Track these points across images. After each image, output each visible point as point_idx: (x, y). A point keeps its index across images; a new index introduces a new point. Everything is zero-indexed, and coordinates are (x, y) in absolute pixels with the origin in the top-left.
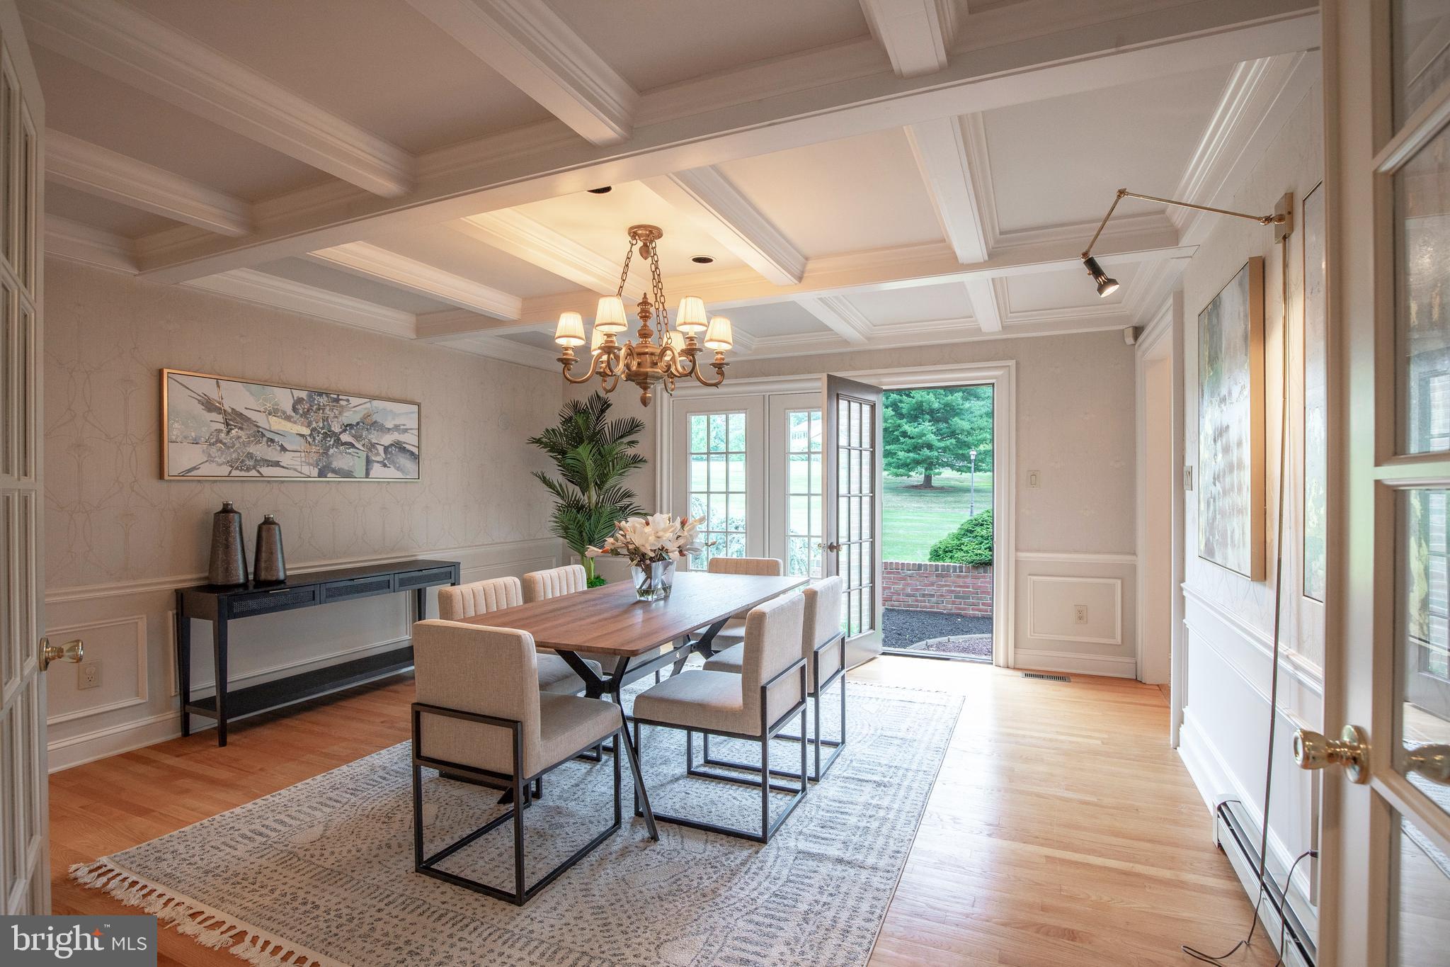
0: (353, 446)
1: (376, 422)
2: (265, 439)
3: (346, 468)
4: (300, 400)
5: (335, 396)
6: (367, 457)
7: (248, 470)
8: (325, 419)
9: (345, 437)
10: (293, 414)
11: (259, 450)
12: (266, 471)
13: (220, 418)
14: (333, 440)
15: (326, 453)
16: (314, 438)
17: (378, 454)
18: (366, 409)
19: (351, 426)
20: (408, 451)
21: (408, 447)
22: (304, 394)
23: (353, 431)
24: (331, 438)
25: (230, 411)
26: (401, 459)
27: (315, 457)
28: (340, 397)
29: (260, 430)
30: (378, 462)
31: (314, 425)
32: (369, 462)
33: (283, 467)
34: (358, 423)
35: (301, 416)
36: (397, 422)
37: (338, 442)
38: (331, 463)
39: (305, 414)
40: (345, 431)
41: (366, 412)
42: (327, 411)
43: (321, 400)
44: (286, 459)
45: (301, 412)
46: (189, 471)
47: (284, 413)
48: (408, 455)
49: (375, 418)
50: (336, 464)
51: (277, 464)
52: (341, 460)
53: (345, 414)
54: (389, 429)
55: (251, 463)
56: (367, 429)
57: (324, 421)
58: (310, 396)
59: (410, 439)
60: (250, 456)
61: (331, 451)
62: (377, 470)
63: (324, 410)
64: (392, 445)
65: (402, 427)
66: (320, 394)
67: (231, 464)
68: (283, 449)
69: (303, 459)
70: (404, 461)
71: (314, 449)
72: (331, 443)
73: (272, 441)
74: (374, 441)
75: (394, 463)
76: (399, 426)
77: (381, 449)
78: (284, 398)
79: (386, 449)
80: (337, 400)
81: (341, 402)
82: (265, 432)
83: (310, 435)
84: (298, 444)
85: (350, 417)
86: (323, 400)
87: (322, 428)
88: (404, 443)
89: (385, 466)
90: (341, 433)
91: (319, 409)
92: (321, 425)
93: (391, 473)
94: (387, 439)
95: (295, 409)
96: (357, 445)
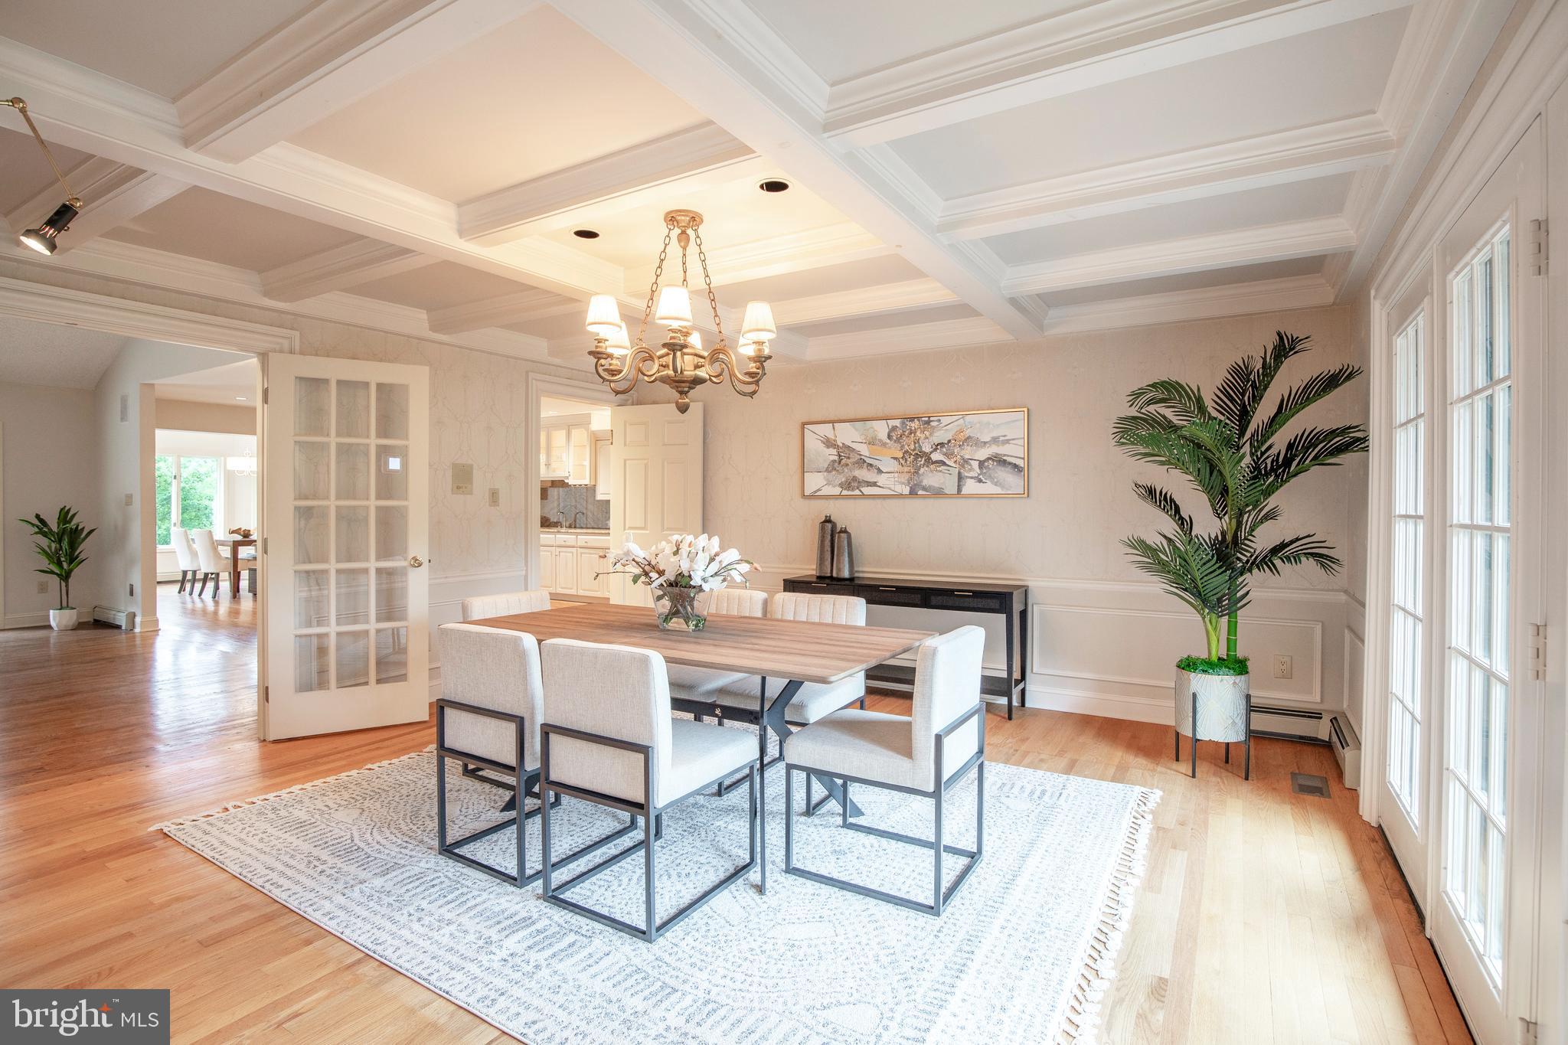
0: (944, 464)
1: (969, 437)
2: (865, 464)
3: (937, 485)
4: (894, 428)
5: (927, 419)
6: (959, 473)
7: (853, 490)
8: (916, 442)
9: (935, 456)
10: (888, 441)
11: (863, 474)
12: (867, 490)
13: (834, 452)
14: (923, 460)
15: (916, 472)
16: (906, 460)
17: (972, 469)
18: (958, 426)
19: (942, 445)
20: (1010, 463)
21: (1009, 459)
22: (897, 423)
23: (944, 450)
24: (922, 457)
25: (841, 445)
26: (1000, 473)
27: (907, 476)
28: (931, 419)
29: (862, 457)
30: (972, 478)
31: (906, 447)
32: (960, 478)
33: (880, 487)
34: (949, 441)
35: (895, 441)
36: (995, 434)
37: (929, 461)
38: (921, 482)
39: (898, 440)
40: (936, 450)
41: (958, 428)
42: (918, 433)
43: (913, 425)
44: (881, 480)
45: (895, 438)
46: (815, 492)
47: (880, 440)
48: (1009, 468)
49: (968, 433)
50: (925, 482)
51: (874, 484)
52: (931, 478)
53: (936, 434)
54: (985, 443)
55: (856, 484)
56: (960, 446)
57: (915, 443)
58: (903, 423)
59: (1014, 452)
60: (855, 479)
61: (922, 470)
62: (970, 487)
63: (915, 433)
64: (989, 459)
65: (1002, 438)
66: (912, 419)
67: (841, 485)
68: (880, 471)
69: (896, 479)
70: (1004, 475)
71: (906, 469)
72: (922, 463)
73: (871, 465)
74: (967, 457)
75: (991, 478)
76: (998, 438)
77: (975, 465)
78: (881, 429)
79: (981, 464)
80: (928, 423)
81: (932, 424)
82: (865, 459)
83: (902, 458)
84: (894, 466)
85: (940, 436)
86: (915, 424)
87: (914, 450)
88: (1005, 455)
89: (980, 481)
90: (931, 453)
91: (911, 434)
92: (912, 447)
93: (988, 488)
94: (983, 454)
95: (889, 437)
96: (947, 462)
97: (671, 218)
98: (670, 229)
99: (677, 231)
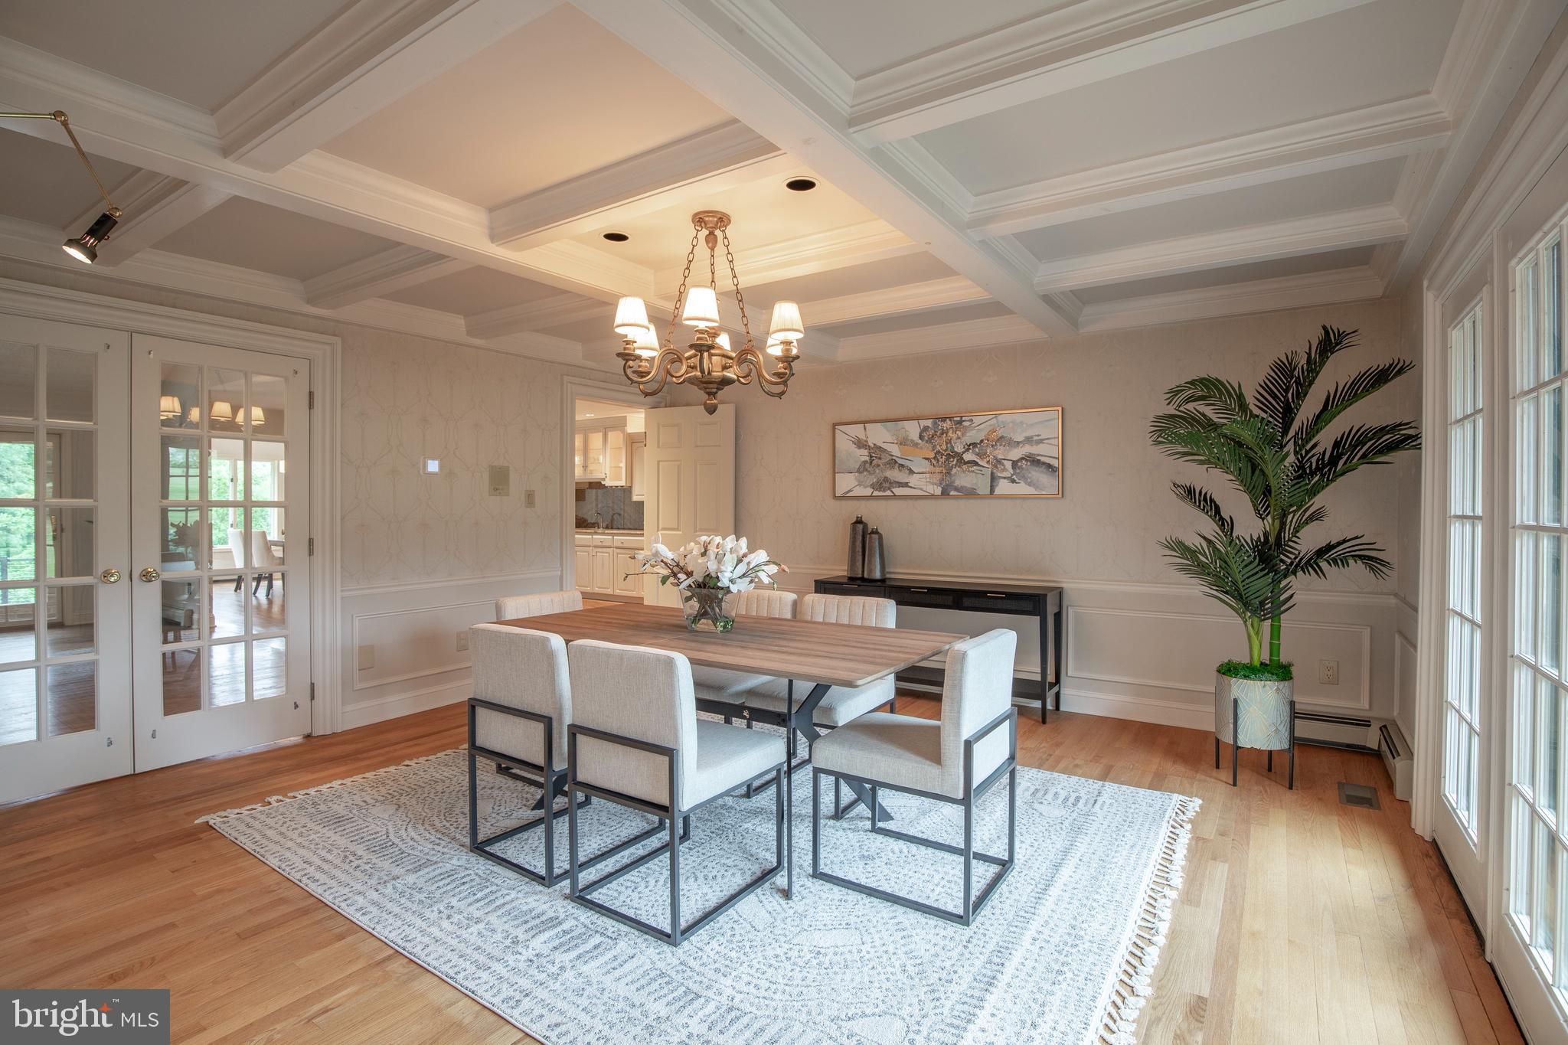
0: (976, 464)
1: (1002, 437)
2: (897, 465)
3: (969, 486)
4: (926, 428)
5: (959, 419)
6: (992, 473)
7: (884, 491)
9: (968, 457)
10: (920, 441)
11: (895, 475)
12: (898, 491)
13: (865, 452)
14: (955, 460)
15: (948, 473)
16: (938, 460)
17: (1005, 470)
18: (991, 425)
19: (974, 445)
20: (1044, 463)
21: (1043, 459)
22: (929, 423)
23: (977, 450)
24: (954, 458)
25: (872, 446)
26: (1034, 473)
27: (939, 477)
28: (964, 419)
29: (894, 458)
30: (1005, 478)
31: (938, 448)
32: (993, 478)
33: (911, 487)
34: (982, 441)
35: (927, 442)
36: (1028, 434)
37: (961, 461)
38: (953, 482)
39: (930, 440)
40: (968, 450)
41: (992, 427)
42: (950, 433)
43: (945, 425)
44: (913, 480)
45: (926, 438)
46: (847, 492)
47: (912, 441)
48: (1043, 468)
49: (1000, 433)
50: (958, 483)
51: (906, 485)
52: (964, 479)
53: (968, 434)
54: (1018, 443)
55: (887, 485)
56: (992, 446)
57: (947, 443)
58: (935, 424)
59: (1048, 451)
60: (886, 479)
61: (954, 471)
62: (1003, 487)
63: (947, 433)
64: (1022, 459)
65: (1035, 438)
66: (944, 419)
67: (872, 486)
68: (911, 472)
69: (928, 480)
70: (1038, 475)
71: (938, 470)
72: (954, 463)
73: (903, 466)
74: (1000, 457)
75: (1024, 478)
76: (1032, 437)
77: (1009, 465)
78: (913, 430)
79: (1015, 464)
80: (960, 422)
81: (965, 424)
82: (897, 459)
83: (934, 458)
84: (925, 466)
85: (973, 436)
86: (947, 424)
87: (946, 450)
88: (1038, 455)
89: (1013, 481)
90: (964, 453)
91: (943, 434)
92: (944, 447)
93: (1021, 488)
94: (1016, 454)
95: (921, 437)
96: (980, 463)
97: (699, 219)
98: (698, 231)
99: (705, 232)
